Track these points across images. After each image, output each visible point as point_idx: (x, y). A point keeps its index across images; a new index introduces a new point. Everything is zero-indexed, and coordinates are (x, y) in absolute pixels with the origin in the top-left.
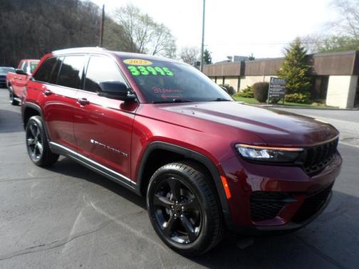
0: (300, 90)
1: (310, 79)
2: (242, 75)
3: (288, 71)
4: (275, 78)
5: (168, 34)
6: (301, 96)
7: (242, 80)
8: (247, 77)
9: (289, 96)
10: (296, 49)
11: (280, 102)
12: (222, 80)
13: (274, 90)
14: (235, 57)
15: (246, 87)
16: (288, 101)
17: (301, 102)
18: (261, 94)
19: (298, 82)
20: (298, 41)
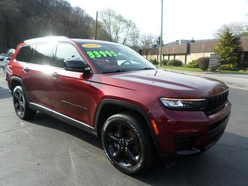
0: (231, 62)
1: (237, 54)
2: (188, 52)
3: (222, 49)
4: (213, 54)
5: (134, 27)
6: (231, 66)
7: (188, 56)
8: (191, 54)
9: (223, 66)
10: (227, 34)
11: (217, 70)
12: (173, 57)
13: (213, 62)
14: (182, 40)
15: (192, 61)
16: (222, 70)
17: (231, 70)
18: (204, 65)
19: (229, 56)
20: (228, 29)
